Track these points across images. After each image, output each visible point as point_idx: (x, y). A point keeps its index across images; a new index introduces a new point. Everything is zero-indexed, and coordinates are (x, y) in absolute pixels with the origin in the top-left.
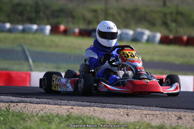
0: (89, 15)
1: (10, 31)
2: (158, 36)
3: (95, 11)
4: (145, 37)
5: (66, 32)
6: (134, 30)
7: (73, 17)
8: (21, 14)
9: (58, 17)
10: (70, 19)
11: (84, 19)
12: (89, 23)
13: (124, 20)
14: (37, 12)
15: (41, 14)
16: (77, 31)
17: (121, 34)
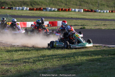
0: (11, 3)
2: (28, 8)
3: (13, 2)
4: (25, 9)
5: (4, 8)
6: (22, 7)
7: (7, 4)
9: (3, 4)
10: (6, 5)
11: (10, 4)
12: (11, 5)
13: (20, 4)
16: (7, 8)
17: (19, 8)
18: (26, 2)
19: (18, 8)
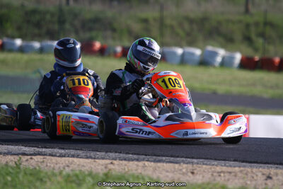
0: (137, 27)
1: (21, 50)
2: (238, 57)
3: (145, 21)
4: (219, 59)
5: (102, 52)
6: (202, 49)
7: (114, 30)
8: (38, 25)
9: (90, 29)
10: (109, 33)
13: (188, 34)
14: (62, 22)
15: (67, 26)
16: (119, 49)
17: (183, 55)
18: (219, 23)
19: (180, 51)
